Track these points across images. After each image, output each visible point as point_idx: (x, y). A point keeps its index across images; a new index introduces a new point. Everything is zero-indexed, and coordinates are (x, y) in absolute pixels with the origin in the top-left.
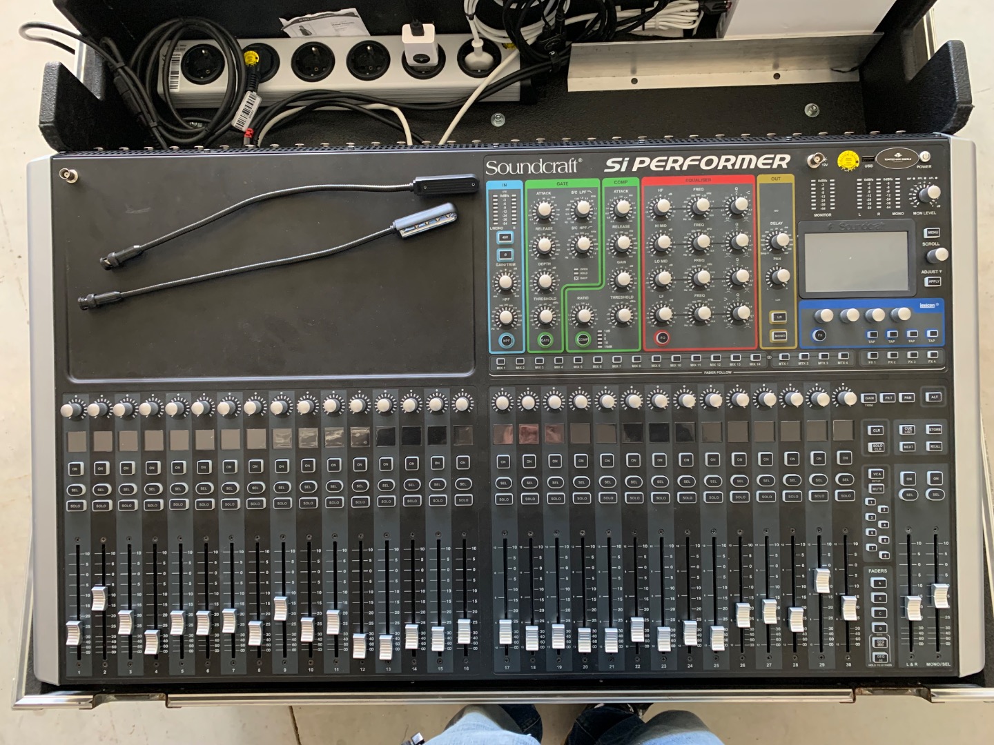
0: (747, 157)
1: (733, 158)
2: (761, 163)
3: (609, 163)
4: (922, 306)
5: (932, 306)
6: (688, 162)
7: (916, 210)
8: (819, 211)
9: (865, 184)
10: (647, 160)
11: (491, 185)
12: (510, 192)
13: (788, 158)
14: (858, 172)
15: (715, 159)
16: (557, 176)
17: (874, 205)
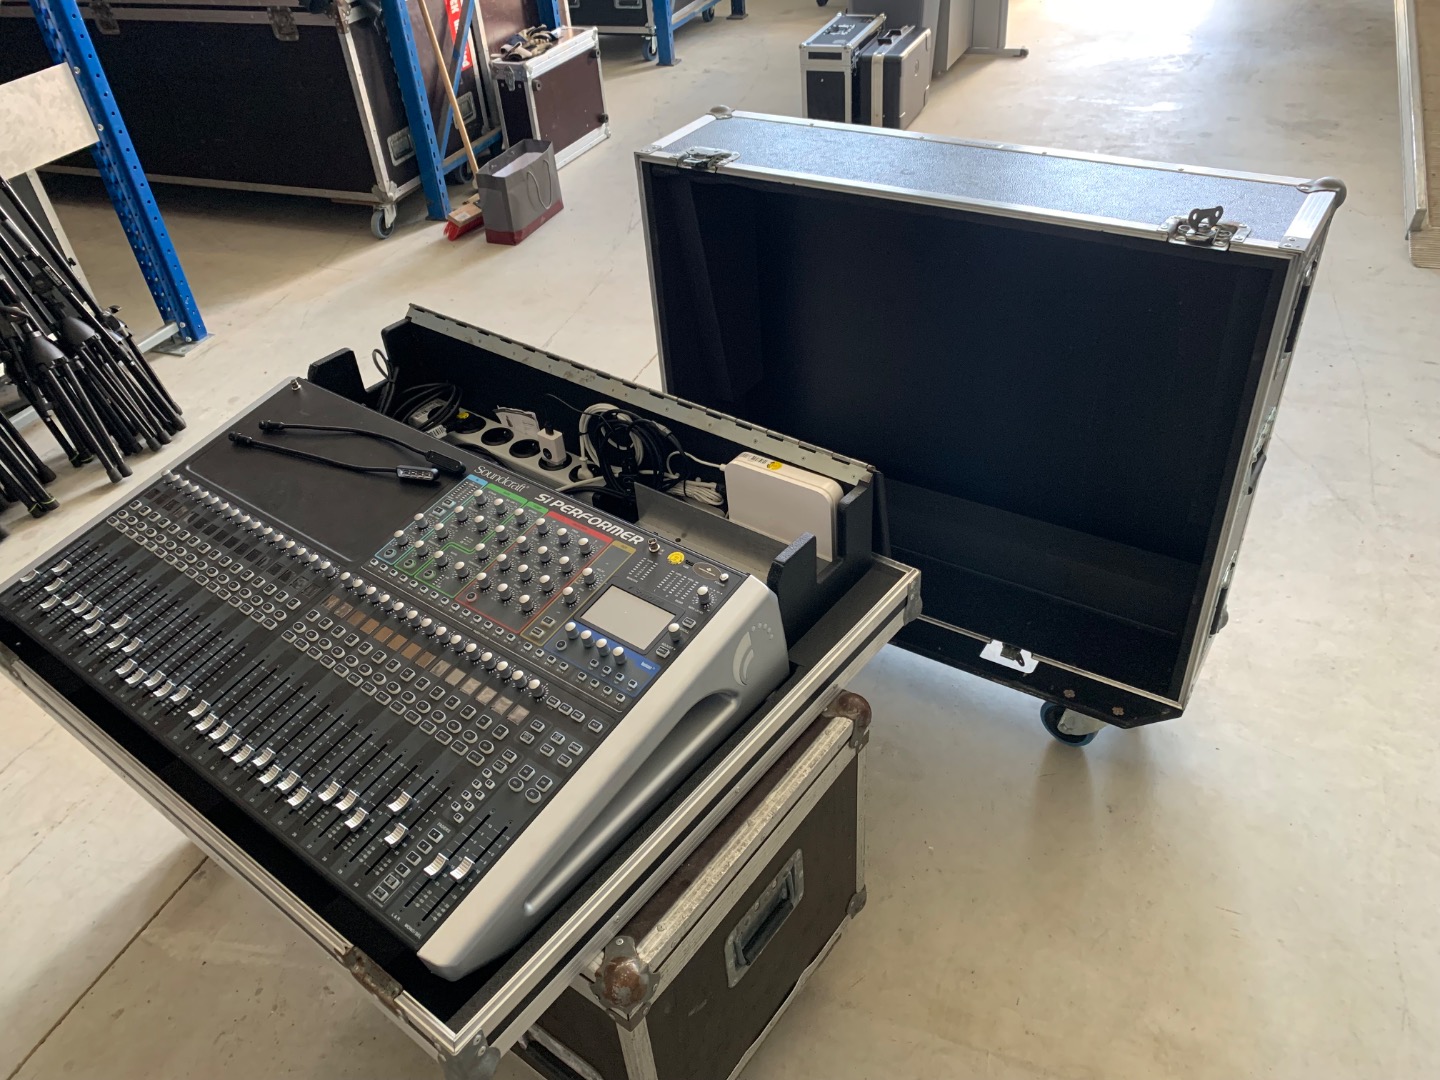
0: (619, 528)
1: (610, 525)
2: (623, 534)
3: (541, 496)
4: (643, 664)
5: (649, 667)
6: (584, 515)
7: (692, 605)
8: (632, 576)
9: (674, 576)
10: (563, 503)
11: (471, 477)
12: (476, 484)
13: (642, 539)
14: (677, 567)
15: (600, 520)
16: (509, 489)
17: (669, 589)
